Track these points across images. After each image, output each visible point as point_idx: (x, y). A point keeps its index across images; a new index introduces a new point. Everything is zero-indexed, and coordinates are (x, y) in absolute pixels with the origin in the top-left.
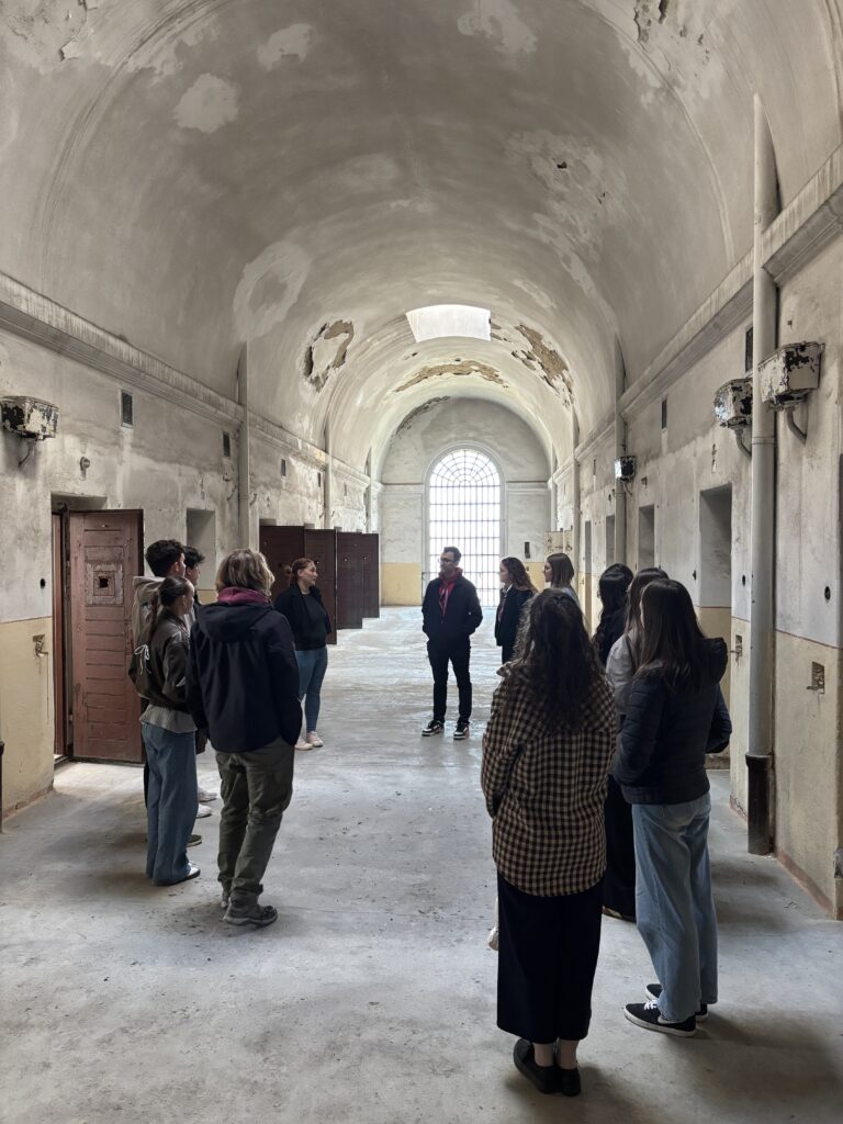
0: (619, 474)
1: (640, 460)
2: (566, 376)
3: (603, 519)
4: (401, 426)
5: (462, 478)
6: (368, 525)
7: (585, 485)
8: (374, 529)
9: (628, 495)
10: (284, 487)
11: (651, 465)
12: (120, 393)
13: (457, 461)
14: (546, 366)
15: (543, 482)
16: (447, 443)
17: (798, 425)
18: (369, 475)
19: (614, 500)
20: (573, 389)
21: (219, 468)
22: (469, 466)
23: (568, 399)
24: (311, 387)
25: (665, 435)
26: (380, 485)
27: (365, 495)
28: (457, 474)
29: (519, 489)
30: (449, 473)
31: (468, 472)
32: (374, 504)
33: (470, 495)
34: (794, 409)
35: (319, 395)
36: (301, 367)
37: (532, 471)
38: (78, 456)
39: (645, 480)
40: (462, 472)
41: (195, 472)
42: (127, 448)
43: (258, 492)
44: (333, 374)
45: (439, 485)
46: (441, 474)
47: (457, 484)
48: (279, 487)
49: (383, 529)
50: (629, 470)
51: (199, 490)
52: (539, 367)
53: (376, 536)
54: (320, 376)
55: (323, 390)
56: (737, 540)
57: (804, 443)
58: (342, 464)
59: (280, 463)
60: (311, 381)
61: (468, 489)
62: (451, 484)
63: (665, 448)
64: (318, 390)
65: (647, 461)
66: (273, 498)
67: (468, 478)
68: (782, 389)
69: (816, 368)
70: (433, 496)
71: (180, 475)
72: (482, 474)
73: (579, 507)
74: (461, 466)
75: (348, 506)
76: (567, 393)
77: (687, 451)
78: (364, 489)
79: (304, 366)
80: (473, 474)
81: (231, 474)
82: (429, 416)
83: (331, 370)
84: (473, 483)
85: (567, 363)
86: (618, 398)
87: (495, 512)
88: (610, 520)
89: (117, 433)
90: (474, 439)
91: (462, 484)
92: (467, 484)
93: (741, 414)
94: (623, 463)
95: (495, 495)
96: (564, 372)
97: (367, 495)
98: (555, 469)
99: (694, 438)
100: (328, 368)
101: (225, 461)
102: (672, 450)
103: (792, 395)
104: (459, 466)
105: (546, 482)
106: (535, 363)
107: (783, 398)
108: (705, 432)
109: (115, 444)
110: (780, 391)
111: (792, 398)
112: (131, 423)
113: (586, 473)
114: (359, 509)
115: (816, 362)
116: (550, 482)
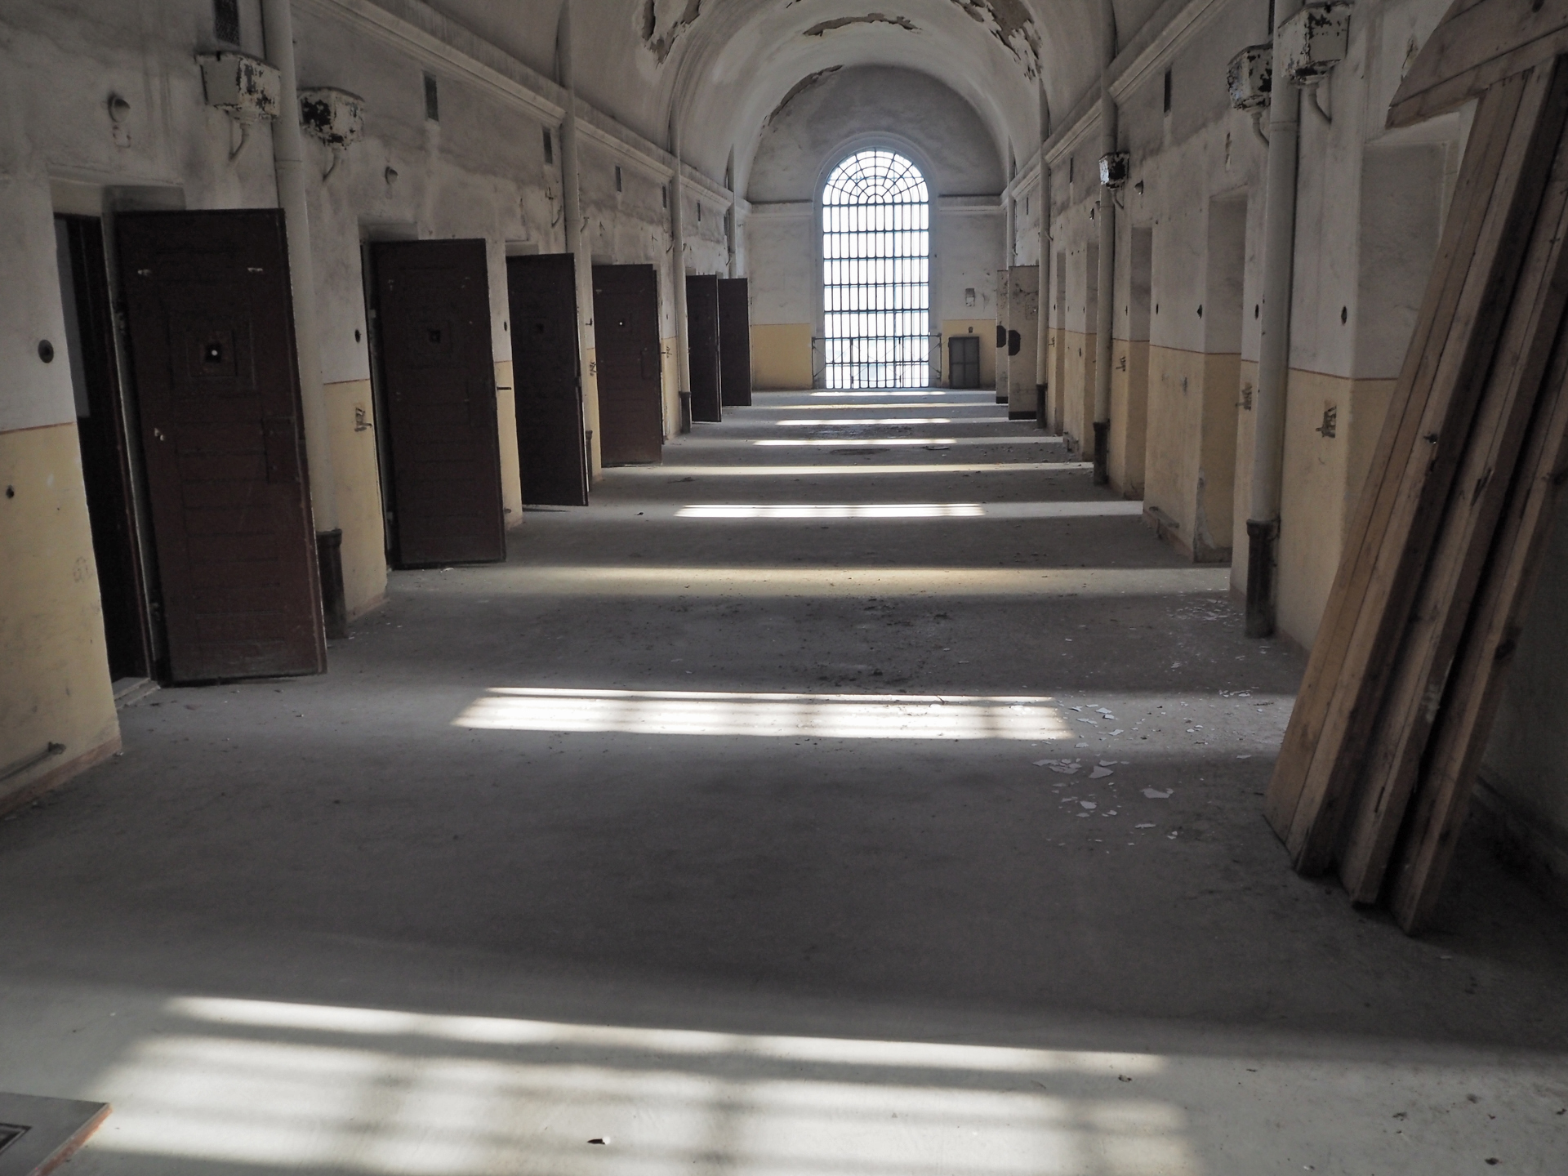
0: (1105, 177)
1: (1136, 156)
2: (1031, 32)
3: (1083, 245)
4: (776, 113)
5: (870, 191)
6: (731, 265)
7: (1058, 197)
8: (739, 273)
9: (1118, 208)
10: (620, 207)
11: (1150, 163)
12: (422, 77)
13: (863, 164)
14: (1000, 17)
15: (993, 194)
16: (847, 136)
17: (1323, 108)
18: (730, 188)
19: (1099, 216)
20: (1041, 51)
21: (540, 181)
22: (881, 172)
23: (1033, 67)
24: (651, 56)
25: (1168, 121)
26: (746, 203)
27: (725, 219)
28: (863, 184)
29: (959, 209)
30: (851, 184)
31: (880, 181)
32: (738, 233)
33: (881, 217)
34: (1317, 85)
35: (662, 67)
36: (638, 24)
37: (976, 177)
38: (381, 166)
39: (1140, 185)
40: (871, 182)
41: (511, 187)
42: (435, 153)
43: (588, 214)
44: (683, 35)
45: (835, 202)
46: (840, 185)
47: (863, 200)
48: (614, 208)
49: (752, 273)
50: (1119, 172)
51: (518, 211)
52: (988, 17)
53: (742, 284)
54: (665, 37)
55: (668, 58)
56: (1251, 259)
57: (1329, 129)
58: (694, 171)
59: (613, 170)
60: (653, 47)
61: (880, 208)
62: (854, 200)
63: (1168, 139)
64: (660, 60)
65: (1144, 158)
66: (607, 224)
67: (881, 191)
68: (1303, 61)
69: (1343, 35)
70: (830, 219)
71: (496, 190)
72: (901, 184)
73: (1048, 230)
74: (869, 172)
75: (704, 238)
76: (1032, 57)
77: (1196, 142)
78: (724, 211)
79: (642, 22)
80: (889, 184)
81: (557, 189)
82: (820, 93)
83: (680, 26)
84: (888, 199)
85: (1032, 11)
86: (1107, 66)
87: (921, 244)
88: (1092, 249)
89: (422, 132)
90: (889, 129)
91: (871, 201)
92: (880, 200)
93: (1259, 93)
94: (1111, 162)
95: (921, 217)
96: (1027, 25)
97: (729, 217)
98: (1013, 176)
99: (1204, 125)
100: (676, 25)
101: (547, 168)
102: (1178, 141)
103: (1315, 68)
104: (867, 173)
105: (999, 194)
106: (983, 12)
107: (1304, 72)
108: (1218, 116)
109: (421, 148)
110: (1301, 64)
111: (1314, 72)
112: (437, 120)
113: (1059, 179)
114: (718, 242)
115: (1344, 26)
116: (1005, 193)
